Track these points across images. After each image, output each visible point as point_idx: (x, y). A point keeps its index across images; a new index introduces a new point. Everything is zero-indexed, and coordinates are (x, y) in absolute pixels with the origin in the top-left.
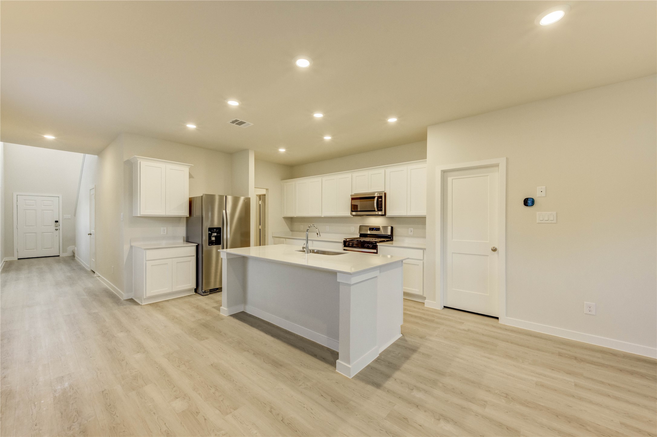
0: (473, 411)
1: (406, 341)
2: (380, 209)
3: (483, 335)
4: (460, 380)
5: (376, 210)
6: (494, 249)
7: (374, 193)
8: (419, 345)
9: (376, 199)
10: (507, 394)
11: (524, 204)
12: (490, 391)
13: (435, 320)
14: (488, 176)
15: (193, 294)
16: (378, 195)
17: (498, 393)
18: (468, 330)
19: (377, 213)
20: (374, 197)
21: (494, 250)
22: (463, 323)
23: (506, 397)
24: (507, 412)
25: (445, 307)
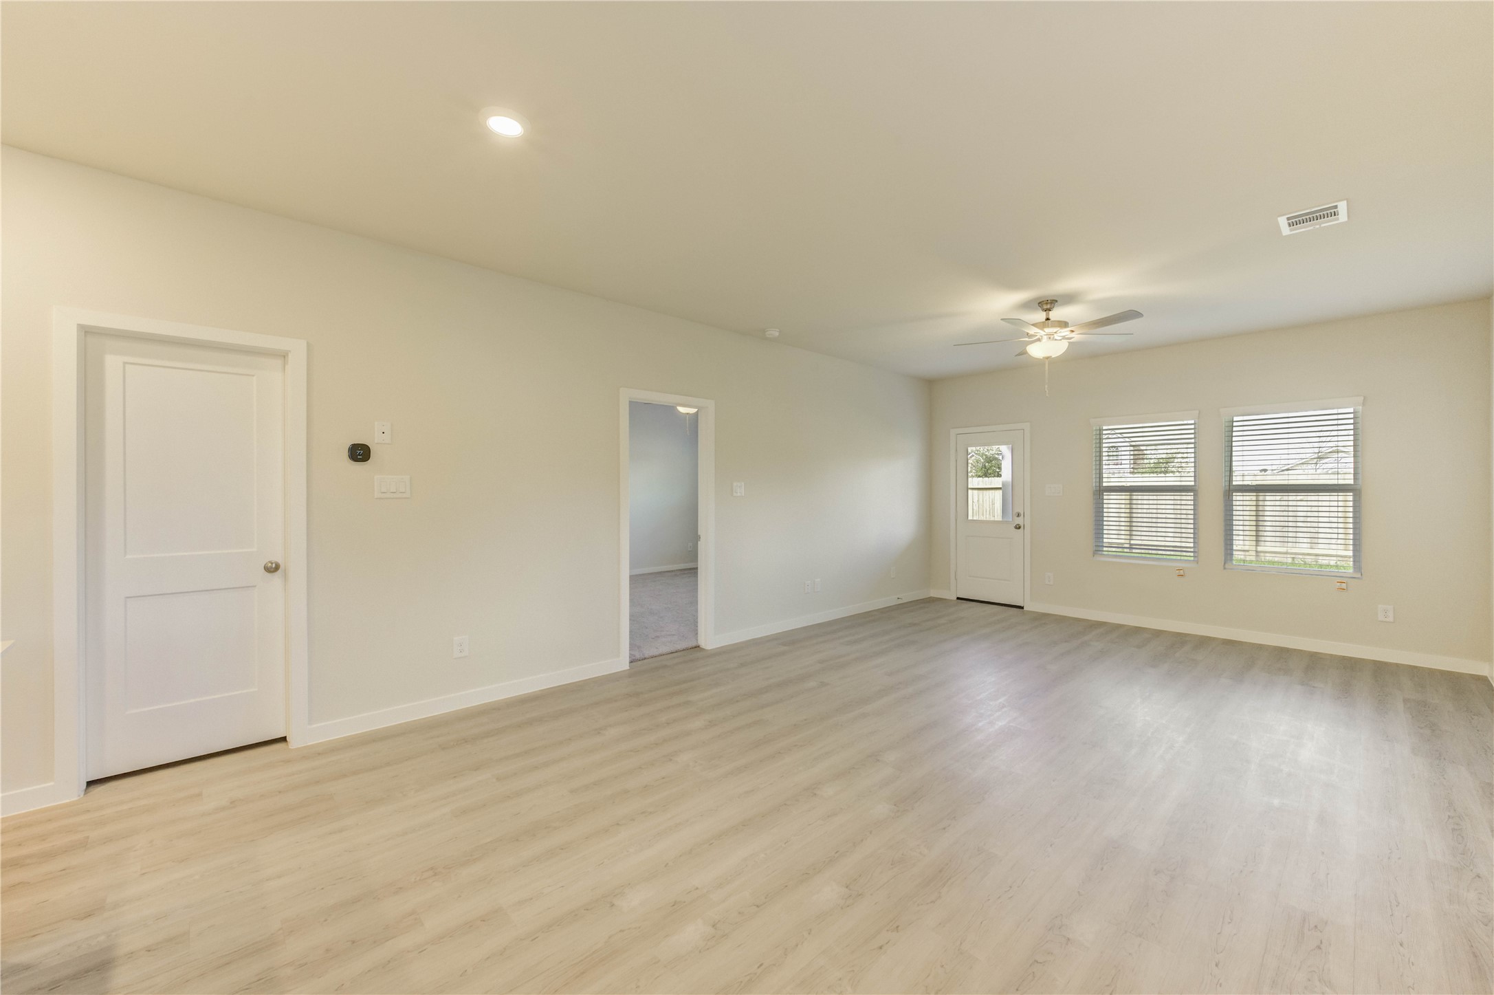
0: (408, 952)
1: (27, 967)
3: (280, 792)
4: (326, 920)
6: (274, 566)
8: (102, 938)
10: (432, 869)
11: (351, 455)
12: (400, 888)
13: (88, 837)
14: (253, 376)
17: (418, 878)
18: (232, 803)
21: (272, 569)
22: (200, 795)
23: (435, 874)
24: (460, 896)
25: (90, 784)
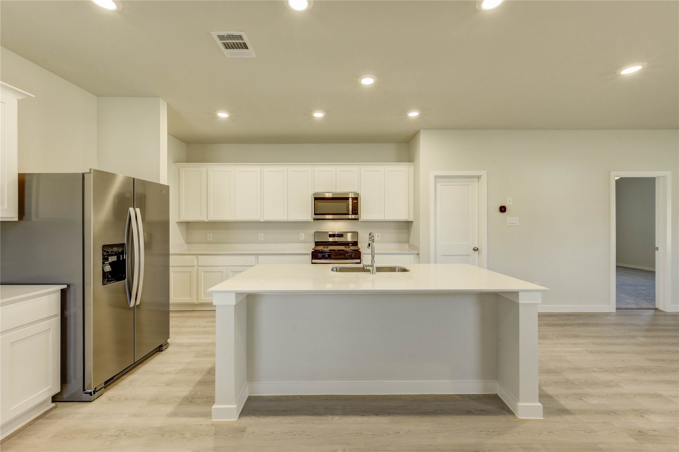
2: (355, 213)
5: (350, 213)
6: (476, 249)
7: (348, 194)
9: (350, 200)
11: (500, 210)
14: (470, 185)
15: (48, 408)
16: (353, 196)
19: (350, 217)
20: (347, 199)
